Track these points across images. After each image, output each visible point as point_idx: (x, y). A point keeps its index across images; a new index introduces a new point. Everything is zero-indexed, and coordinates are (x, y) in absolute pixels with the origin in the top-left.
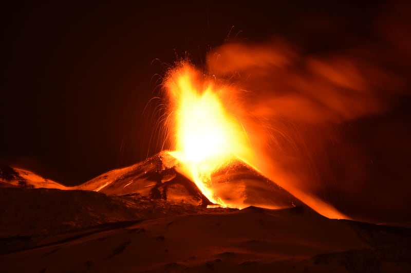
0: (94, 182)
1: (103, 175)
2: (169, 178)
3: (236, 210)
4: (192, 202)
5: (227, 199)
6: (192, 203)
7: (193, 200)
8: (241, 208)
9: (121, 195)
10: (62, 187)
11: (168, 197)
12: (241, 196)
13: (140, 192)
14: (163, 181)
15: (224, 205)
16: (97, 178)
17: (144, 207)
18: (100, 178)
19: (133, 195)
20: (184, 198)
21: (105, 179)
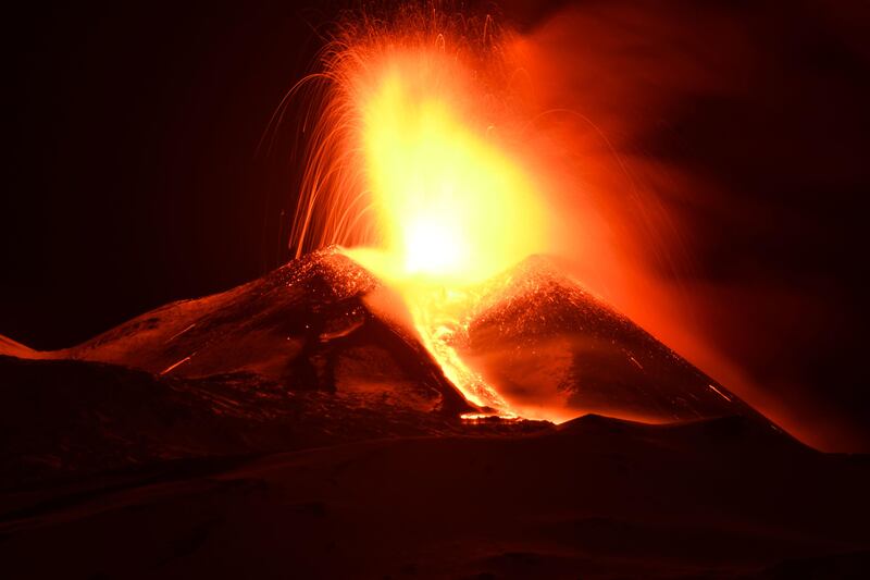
0: (117, 338)
1: (146, 316)
2: (343, 329)
3: (546, 425)
4: (413, 400)
5: (518, 391)
6: (411, 404)
7: (414, 396)
8: (558, 419)
9: (197, 377)
10: (24, 352)
11: (339, 386)
12: (562, 386)
13: (255, 368)
14: (326, 337)
15: (509, 412)
16: (126, 324)
17: (268, 415)
18: (136, 326)
19: (234, 376)
20: (387, 388)
21: (151, 328)
